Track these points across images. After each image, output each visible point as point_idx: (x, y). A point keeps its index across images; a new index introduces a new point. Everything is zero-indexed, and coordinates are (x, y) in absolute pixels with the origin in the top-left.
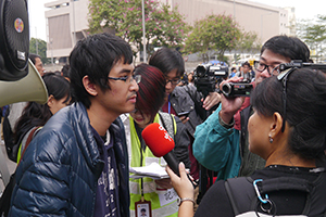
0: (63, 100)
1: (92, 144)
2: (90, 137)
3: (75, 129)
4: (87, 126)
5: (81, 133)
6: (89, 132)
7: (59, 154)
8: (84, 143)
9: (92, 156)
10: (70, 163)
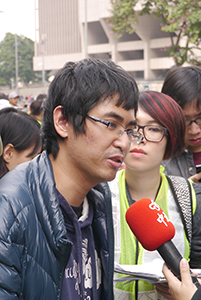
0: (27, 152)
1: (56, 216)
2: (54, 206)
3: (34, 193)
4: (51, 190)
5: (41, 201)
6: (53, 198)
7: (8, 229)
8: (45, 214)
9: (56, 233)
10: (23, 242)
